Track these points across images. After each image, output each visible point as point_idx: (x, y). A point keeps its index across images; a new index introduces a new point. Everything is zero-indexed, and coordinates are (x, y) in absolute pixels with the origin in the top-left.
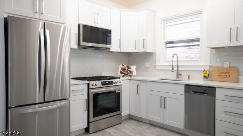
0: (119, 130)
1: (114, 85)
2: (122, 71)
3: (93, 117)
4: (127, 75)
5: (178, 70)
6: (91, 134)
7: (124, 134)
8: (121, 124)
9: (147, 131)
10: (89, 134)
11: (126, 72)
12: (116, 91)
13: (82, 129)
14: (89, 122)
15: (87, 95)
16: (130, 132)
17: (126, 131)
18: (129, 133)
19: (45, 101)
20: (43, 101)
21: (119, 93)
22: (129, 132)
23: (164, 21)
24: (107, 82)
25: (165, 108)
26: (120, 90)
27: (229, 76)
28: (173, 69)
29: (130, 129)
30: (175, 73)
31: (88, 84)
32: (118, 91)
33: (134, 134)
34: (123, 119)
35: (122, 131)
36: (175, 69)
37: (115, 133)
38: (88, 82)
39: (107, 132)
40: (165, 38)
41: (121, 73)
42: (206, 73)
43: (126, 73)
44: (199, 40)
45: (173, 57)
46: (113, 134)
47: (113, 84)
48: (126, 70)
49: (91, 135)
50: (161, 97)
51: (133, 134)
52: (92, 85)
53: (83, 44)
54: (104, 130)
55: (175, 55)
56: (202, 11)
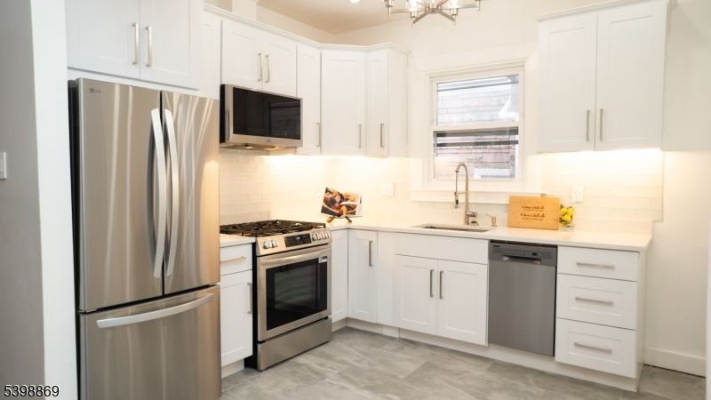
0: (328, 357)
1: (313, 243)
2: (326, 206)
3: (268, 329)
4: (339, 215)
5: (467, 204)
6: (261, 371)
7: (346, 367)
8: (330, 344)
9: (398, 355)
10: (255, 372)
11: (338, 209)
12: (317, 260)
13: (240, 361)
14: (256, 342)
15: (250, 274)
16: (359, 362)
17: (349, 359)
18: (357, 364)
19: (166, 293)
20: (161, 294)
21: (326, 263)
22: (355, 361)
23: (430, 77)
24: (298, 238)
25: (441, 297)
26: (326, 257)
27: (543, 216)
28: (457, 202)
29: (357, 353)
30: (461, 210)
31: (254, 245)
32: (323, 258)
33: (370, 364)
34: (333, 330)
35: (338, 358)
36: (462, 199)
37: (322, 365)
38: (253, 240)
39: (300, 365)
40: (433, 121)
41: (324, 211)
42: (566, 213)
43: (338, 212)
44: (517, 131)
45: (457, 172)
46: (319, 368)
47: (310, 242)
48: (337, 205)
49: (262, 374)
50: (431, 271)
51: (366, 366)
52: (265, 247)
53: (233, 137)
54: (291, 360)
55: (462, 167)
56: (524, 62)
